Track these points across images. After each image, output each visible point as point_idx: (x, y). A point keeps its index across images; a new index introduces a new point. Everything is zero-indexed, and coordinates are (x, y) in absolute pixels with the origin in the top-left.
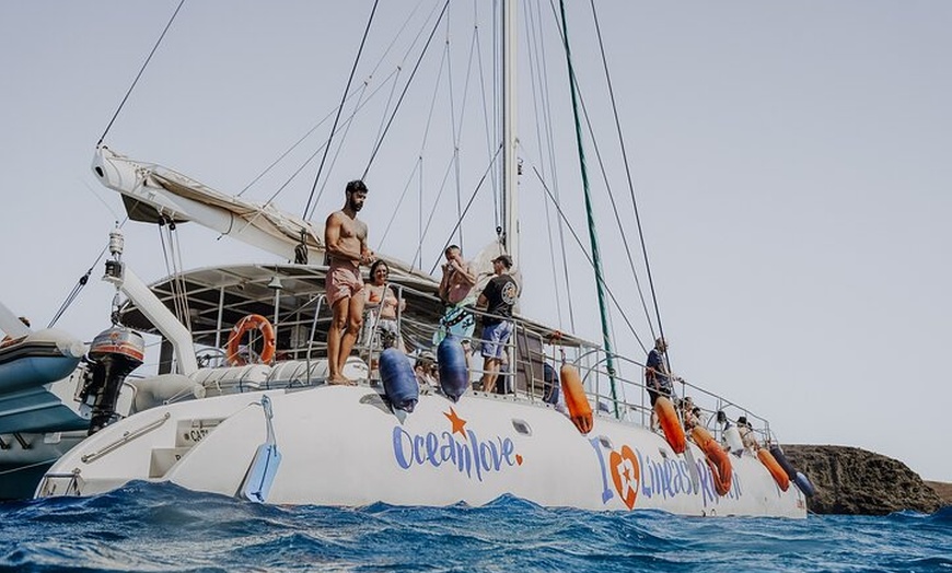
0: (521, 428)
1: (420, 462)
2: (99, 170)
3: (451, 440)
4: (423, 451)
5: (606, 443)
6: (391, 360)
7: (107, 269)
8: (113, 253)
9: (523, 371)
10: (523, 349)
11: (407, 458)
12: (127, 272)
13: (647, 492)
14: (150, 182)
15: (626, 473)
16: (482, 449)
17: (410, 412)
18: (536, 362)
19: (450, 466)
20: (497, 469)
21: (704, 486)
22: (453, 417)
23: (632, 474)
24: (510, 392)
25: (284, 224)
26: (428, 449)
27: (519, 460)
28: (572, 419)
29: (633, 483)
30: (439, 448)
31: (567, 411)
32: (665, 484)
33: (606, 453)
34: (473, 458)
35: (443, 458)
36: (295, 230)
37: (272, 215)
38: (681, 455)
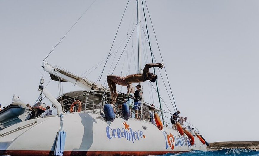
0: (144, 128)
1: (115, 137)
2: (43, 67)
3: (125, 130)
4: (116, 134)
5: (166, 133)
6: (108, 107)
7: (39, 87)
8: (41, 84)
9: (144, 114)
10: (144, 108)
11: (111, 135)
12: (44, 89)
13: (176, 145)
14: (56, 70)
15: (171, 141)
16: (134, 133)
17: (112, 122)
18: (148, 112)
19: (124, 138)
20: (138, 139)
21: (188, 144)
22: (125, 124)
23: (172, 141)
24: (141, 119)
25: (88, 82)
26: (118, 133)
27: (144, 137)
28: (157, 126)
29: (173, 143)
30: (121, 133)
31: (156, 124)
32: (180, 143)
33: (166, 135)
34: (132, 136)
35: (122, 136)
36: (91, 84)
37: (86, 80)
38: (183, 136)
